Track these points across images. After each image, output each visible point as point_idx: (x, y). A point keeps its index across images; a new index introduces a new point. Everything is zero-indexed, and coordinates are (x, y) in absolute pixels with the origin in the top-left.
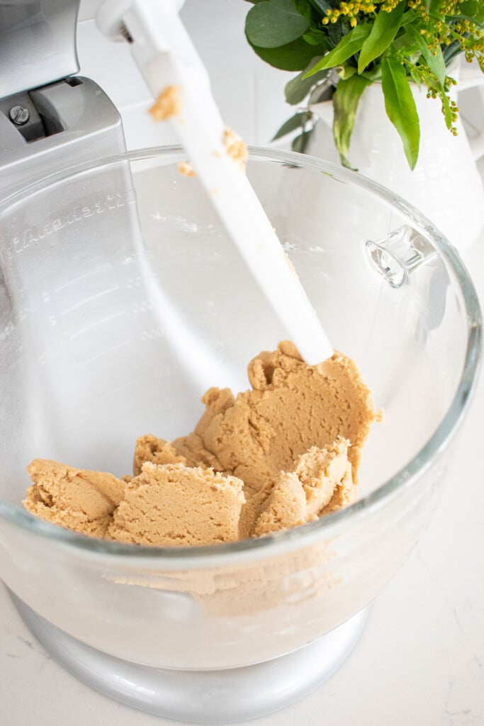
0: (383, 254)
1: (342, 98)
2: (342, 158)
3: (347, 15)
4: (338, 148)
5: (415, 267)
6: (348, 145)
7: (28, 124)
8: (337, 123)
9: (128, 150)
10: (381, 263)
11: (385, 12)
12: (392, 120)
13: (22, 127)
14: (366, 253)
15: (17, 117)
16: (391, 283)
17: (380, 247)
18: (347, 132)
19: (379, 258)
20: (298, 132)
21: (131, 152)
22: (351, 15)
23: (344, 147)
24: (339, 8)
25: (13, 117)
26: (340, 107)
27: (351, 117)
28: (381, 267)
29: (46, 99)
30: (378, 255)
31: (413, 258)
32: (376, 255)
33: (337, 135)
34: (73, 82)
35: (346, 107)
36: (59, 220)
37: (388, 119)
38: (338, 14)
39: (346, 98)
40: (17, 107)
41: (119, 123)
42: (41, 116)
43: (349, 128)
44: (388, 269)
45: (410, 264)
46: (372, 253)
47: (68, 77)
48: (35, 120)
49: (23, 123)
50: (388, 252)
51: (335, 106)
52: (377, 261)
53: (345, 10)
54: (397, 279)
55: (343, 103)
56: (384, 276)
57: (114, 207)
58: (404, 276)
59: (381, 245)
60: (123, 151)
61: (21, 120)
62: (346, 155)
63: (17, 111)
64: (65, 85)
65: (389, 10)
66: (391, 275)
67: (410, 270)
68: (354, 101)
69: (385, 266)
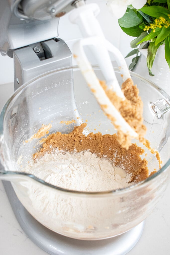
0: (155, 107)
1: (151, 49)
2: (149, 70)
3: (152, 28)
4: (148, 66)
5: (166, 112)
6: (152, 66)
7: (39, 53)
8: (148, 57)
9: (73, 65)
10: (154, 110)
11: (165, 27)
12: (167, 60)
13: (38, 54)
14: (150, 106)
15: (36, 50)
16: (157, 117)
17: (155, 105)
18: (152, 61)
19: (154, 108)
20: (135, 56)
21: (74, 66)
22: (154, 28)
23: (150, 66)
24: (150, 26)
25: (35, 50)
26: (150, 51)
27: (154, 56)
28: (154, 111)
29: (46, 45)
30: (154, 107)
31: (165, 109)
32: (153, 107)
33: (148, 61)
34: (56, 40)
35: (152, 52)
36: (47, 87)
37: (166, 60)
38: (149, 27)
39: (153, 49)
40: (36, 47)
41: (71, 56)
42: (44, 50)
43: (153, 59)
44: (157, 112)
45: (164, 111)
46: (152, 106)
47: (55, 38)
48: (42, 51)
49: (38, 53)
50: (157, 106)
51: (148, 51)
52: (153, 109)
53: (151, 27)
54: (159, 116)
55: (151, 51)
56: (155, 114)
57: (65, 84)
58: (162, 115)
59: (155, 104)
60: (71, 66)
61: (37, 51)
62: (150, 69)
63: (37, 48)
64: (53, 40)
65: (167, 27)
66: (157, 114)
67: (164, 113)
68: (155, 50)
69: (156, 111)
